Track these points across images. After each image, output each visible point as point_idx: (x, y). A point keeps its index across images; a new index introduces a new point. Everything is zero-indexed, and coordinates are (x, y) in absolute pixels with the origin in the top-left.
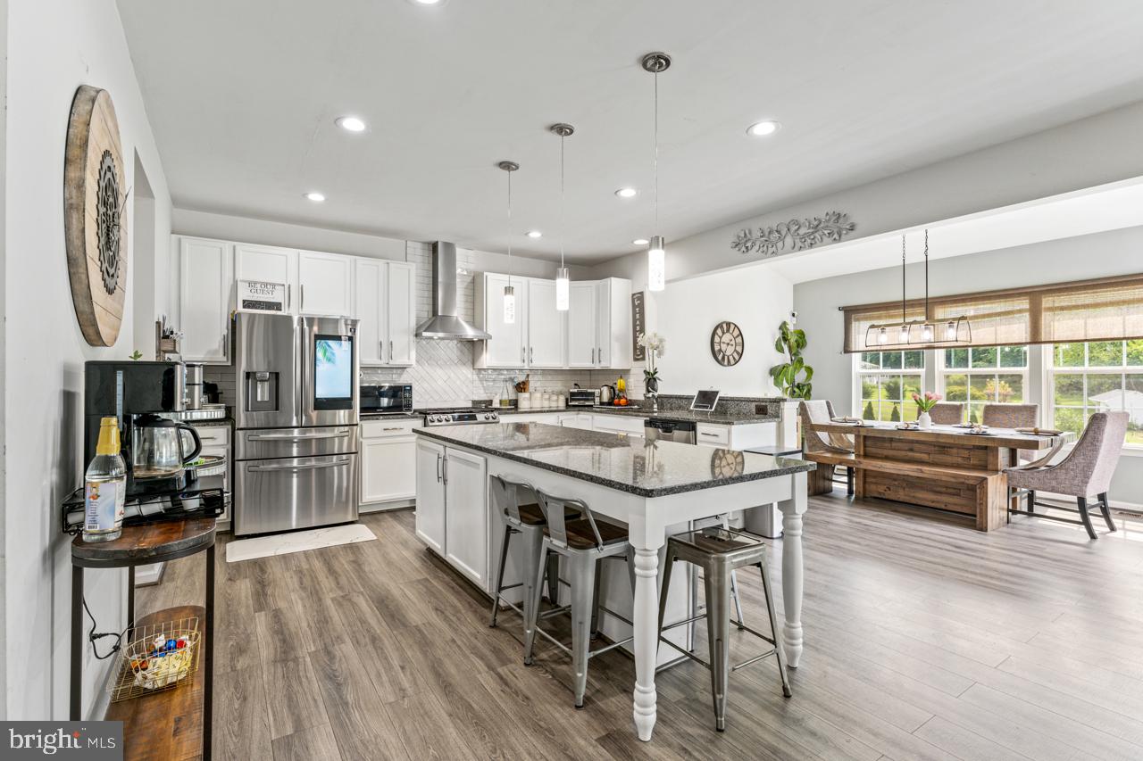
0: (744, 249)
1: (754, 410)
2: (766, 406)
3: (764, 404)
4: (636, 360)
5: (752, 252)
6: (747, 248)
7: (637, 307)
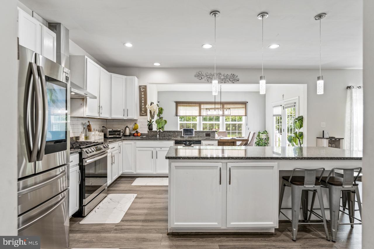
0: (200, 78)
1: (205, 135)
2: (210, 134)
3: (209, 133)
4: (141, 115)
5: (203, 80)
6: (202, 78)
7: (142, 92)
